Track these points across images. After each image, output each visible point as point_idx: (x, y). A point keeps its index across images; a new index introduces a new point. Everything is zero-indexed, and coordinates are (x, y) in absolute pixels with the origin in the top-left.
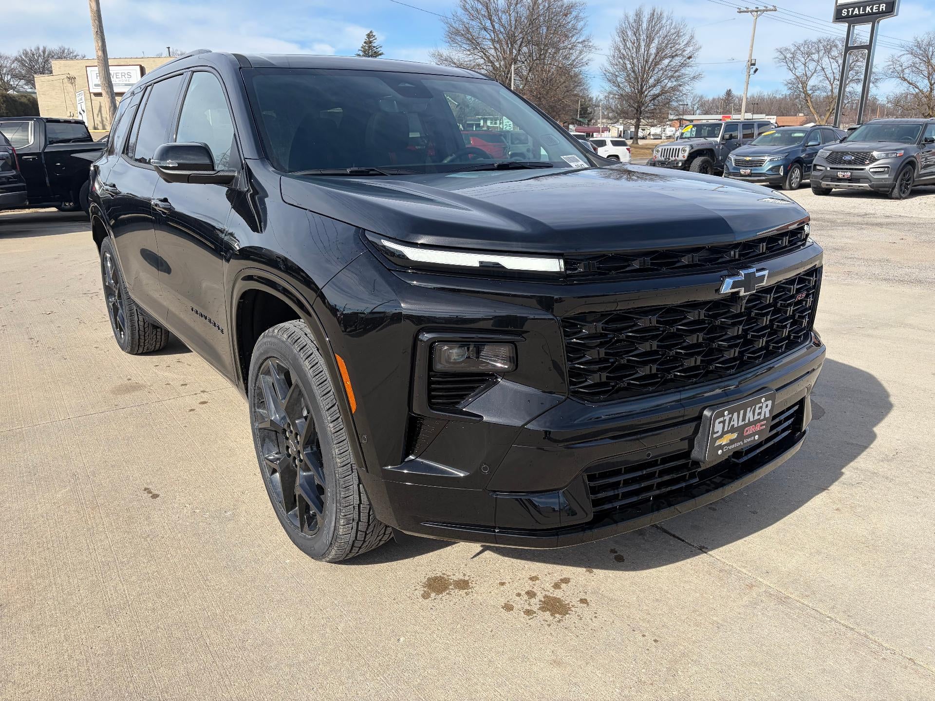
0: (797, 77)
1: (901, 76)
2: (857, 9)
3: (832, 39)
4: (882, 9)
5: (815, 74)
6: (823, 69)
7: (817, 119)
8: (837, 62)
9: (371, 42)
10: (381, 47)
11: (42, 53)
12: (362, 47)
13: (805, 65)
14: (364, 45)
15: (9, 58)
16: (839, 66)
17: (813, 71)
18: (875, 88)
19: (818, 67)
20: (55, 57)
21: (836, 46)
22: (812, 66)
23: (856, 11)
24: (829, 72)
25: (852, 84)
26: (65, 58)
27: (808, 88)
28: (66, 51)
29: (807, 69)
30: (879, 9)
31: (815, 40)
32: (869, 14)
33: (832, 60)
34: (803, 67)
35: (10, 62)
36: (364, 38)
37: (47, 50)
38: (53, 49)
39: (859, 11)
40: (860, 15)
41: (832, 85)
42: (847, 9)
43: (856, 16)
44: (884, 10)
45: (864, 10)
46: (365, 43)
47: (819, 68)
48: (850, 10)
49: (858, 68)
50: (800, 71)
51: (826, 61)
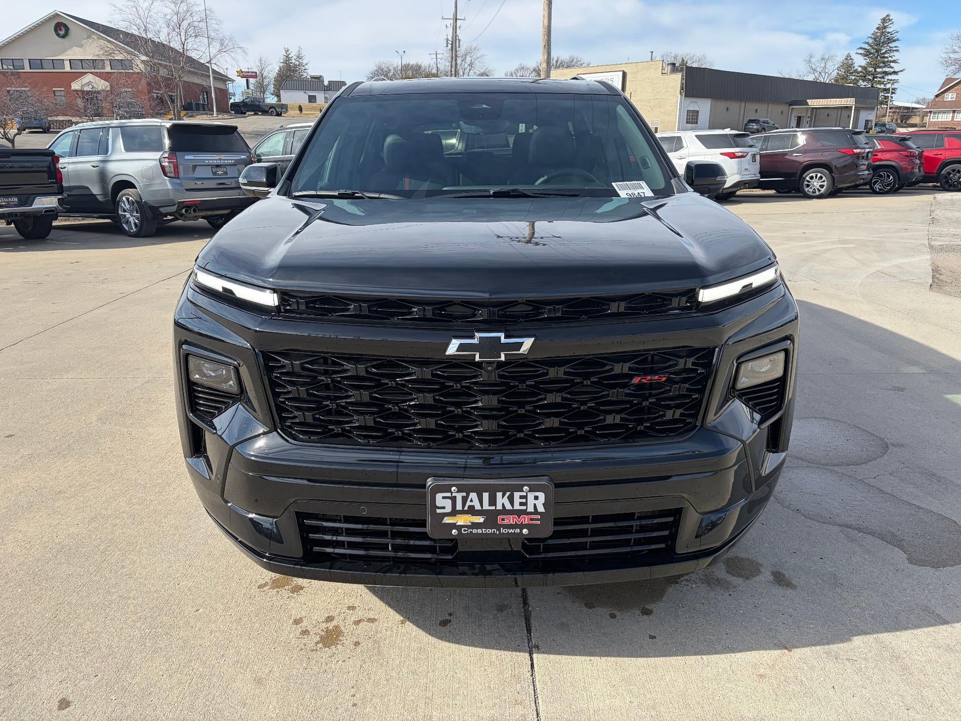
9: (885, 27)
10: (897, 32)
11: (555, 63)
12: (873, 34)
14: (877, 31)
15: (529, 69)
20: (565, 66)
26: (573, 66)
28: (575, 60)
35: (529, 72)
36: (877, 22)
37: (560, 59)
38: (564, 59)
46: (878, 28)
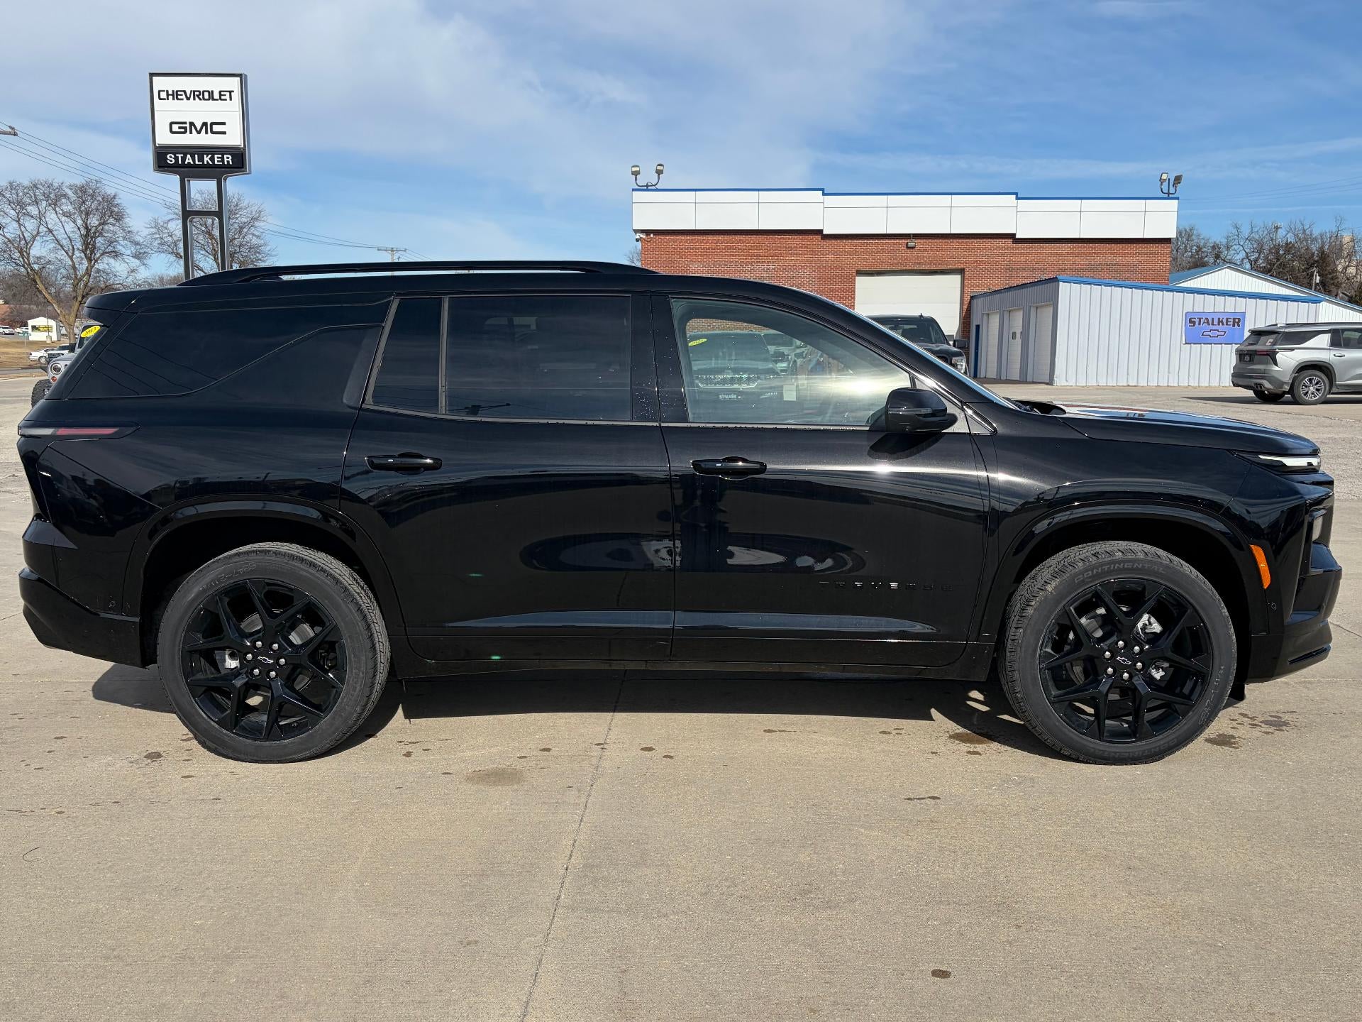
0: (9, 240)
1: (175, 251)
2: (189, 156)
3: (56, 185)
4: (228, 162)
5: (38, 238)
6: (50, 231)
7: (59, 312)
8: (74, 222)
13: (18, 221)
16: (79, 228)
17: (35, 233)
18: (143, 267)
19: (42, 227)
21: (65, 196)
22: (30, 225)
23: (189, 160)
24: (61, 235)
25: (106, 259)
27: (32, 260)
29: (23, 229)
30: (223, 161)
31: (26, 183)
32: (208, 166)
33: (63, 219)
34: (15, 225)
39: (194, 160)
40: (195, 166)
41: (71, 258)
42: (174, 154)
43: (189, 165)
44: (231, 163)
45: (201, 159)
47: (43, 229)
48: (180, 156)
49: (110, 235)
50: (12, 231)
51: (51, 218)
